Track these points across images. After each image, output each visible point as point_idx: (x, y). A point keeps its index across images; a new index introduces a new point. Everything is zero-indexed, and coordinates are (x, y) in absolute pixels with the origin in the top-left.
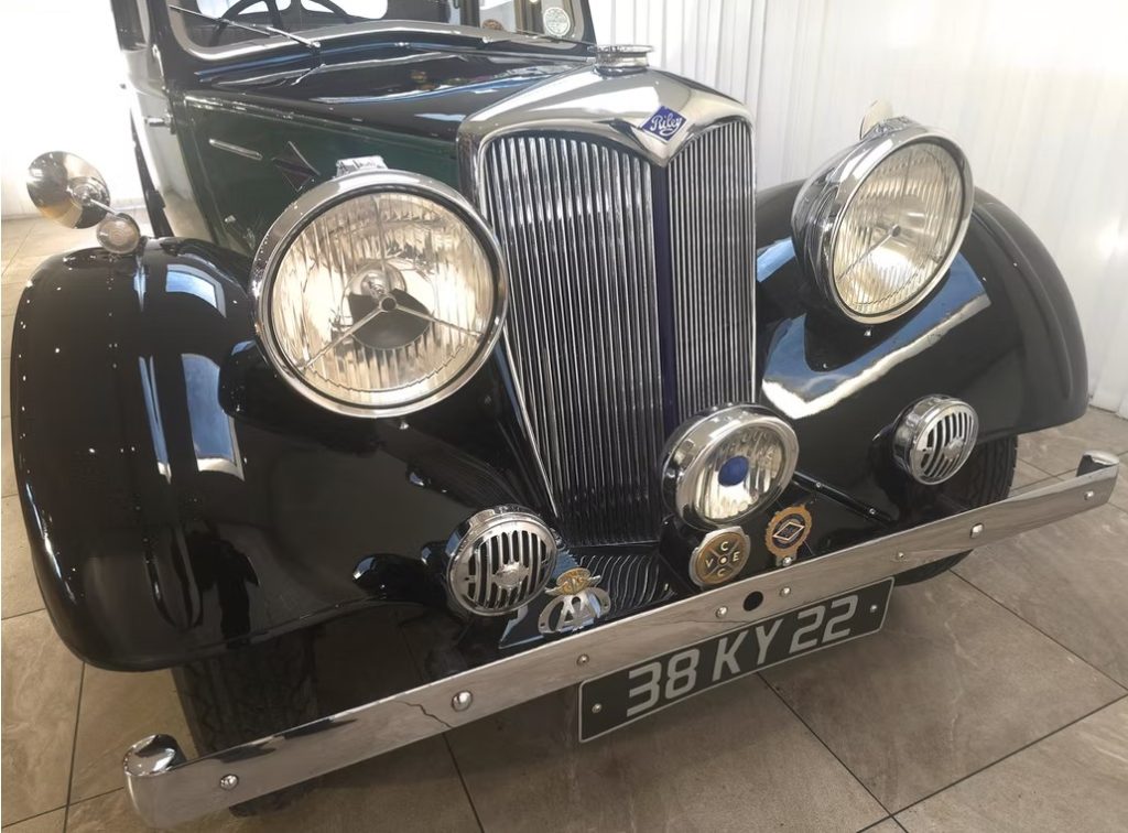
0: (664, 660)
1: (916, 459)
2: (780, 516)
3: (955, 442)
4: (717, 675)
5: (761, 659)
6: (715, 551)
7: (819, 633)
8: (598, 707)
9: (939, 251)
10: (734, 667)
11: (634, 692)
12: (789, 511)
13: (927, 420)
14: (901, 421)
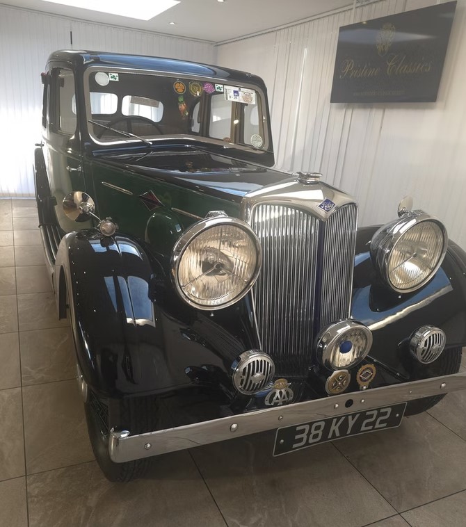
0: (311, 424)
1: (419, 351)
2: (364, 367)
3: (436, 346)
4: (330, 436)
5: (349, 432)
6: (337, 378)
7: (373, 424)
8: (282, 441)
9: (432, 265)
10: (338, 434)
11: (297, 437)
12: (367, 366)
13: (425, 335)
14: (413, 335)
